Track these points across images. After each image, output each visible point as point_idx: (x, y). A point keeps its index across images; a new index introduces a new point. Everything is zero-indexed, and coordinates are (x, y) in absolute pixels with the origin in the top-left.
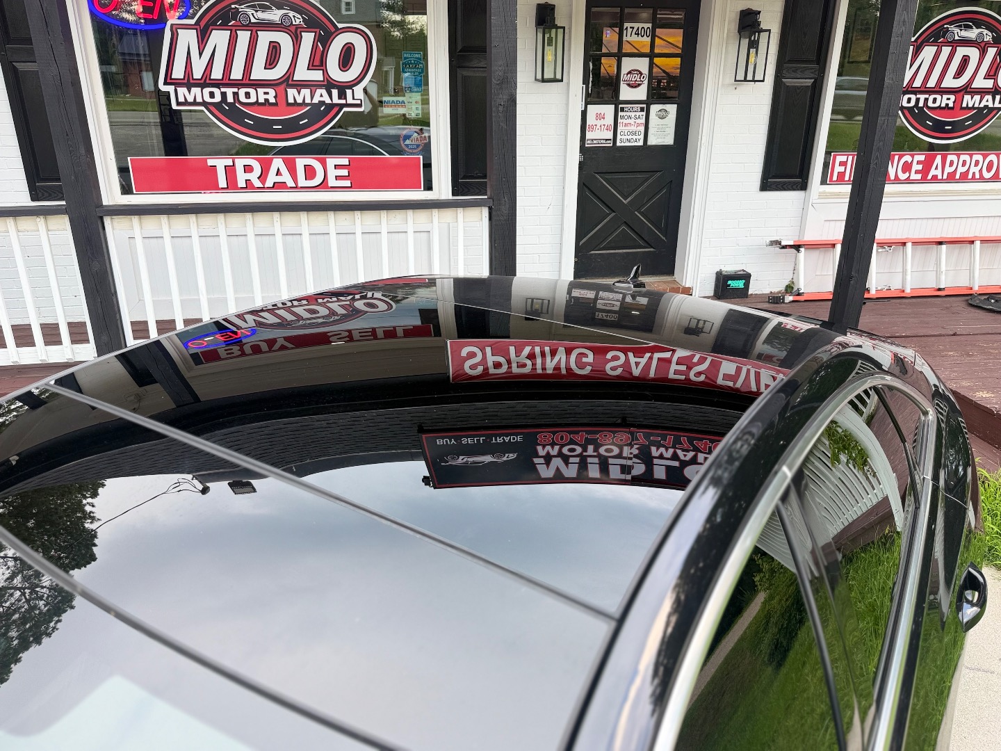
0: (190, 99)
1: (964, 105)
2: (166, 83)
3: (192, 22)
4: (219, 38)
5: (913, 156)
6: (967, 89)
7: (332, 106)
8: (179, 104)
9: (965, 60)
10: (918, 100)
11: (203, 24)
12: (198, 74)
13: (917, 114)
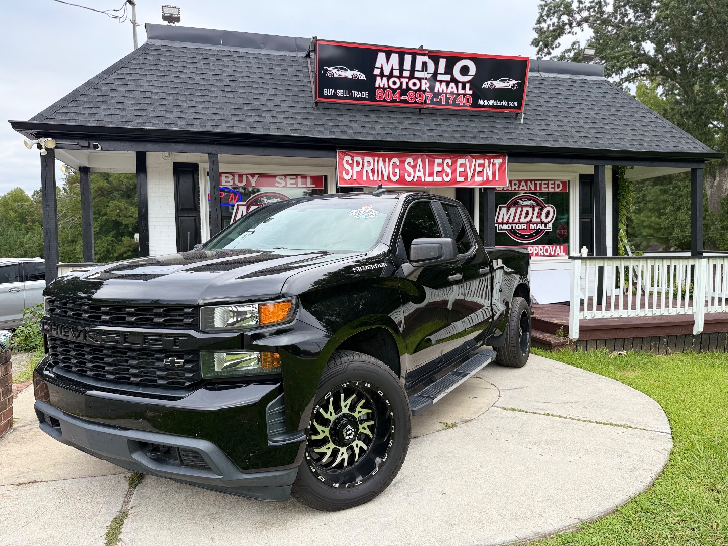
11: (248, 204)
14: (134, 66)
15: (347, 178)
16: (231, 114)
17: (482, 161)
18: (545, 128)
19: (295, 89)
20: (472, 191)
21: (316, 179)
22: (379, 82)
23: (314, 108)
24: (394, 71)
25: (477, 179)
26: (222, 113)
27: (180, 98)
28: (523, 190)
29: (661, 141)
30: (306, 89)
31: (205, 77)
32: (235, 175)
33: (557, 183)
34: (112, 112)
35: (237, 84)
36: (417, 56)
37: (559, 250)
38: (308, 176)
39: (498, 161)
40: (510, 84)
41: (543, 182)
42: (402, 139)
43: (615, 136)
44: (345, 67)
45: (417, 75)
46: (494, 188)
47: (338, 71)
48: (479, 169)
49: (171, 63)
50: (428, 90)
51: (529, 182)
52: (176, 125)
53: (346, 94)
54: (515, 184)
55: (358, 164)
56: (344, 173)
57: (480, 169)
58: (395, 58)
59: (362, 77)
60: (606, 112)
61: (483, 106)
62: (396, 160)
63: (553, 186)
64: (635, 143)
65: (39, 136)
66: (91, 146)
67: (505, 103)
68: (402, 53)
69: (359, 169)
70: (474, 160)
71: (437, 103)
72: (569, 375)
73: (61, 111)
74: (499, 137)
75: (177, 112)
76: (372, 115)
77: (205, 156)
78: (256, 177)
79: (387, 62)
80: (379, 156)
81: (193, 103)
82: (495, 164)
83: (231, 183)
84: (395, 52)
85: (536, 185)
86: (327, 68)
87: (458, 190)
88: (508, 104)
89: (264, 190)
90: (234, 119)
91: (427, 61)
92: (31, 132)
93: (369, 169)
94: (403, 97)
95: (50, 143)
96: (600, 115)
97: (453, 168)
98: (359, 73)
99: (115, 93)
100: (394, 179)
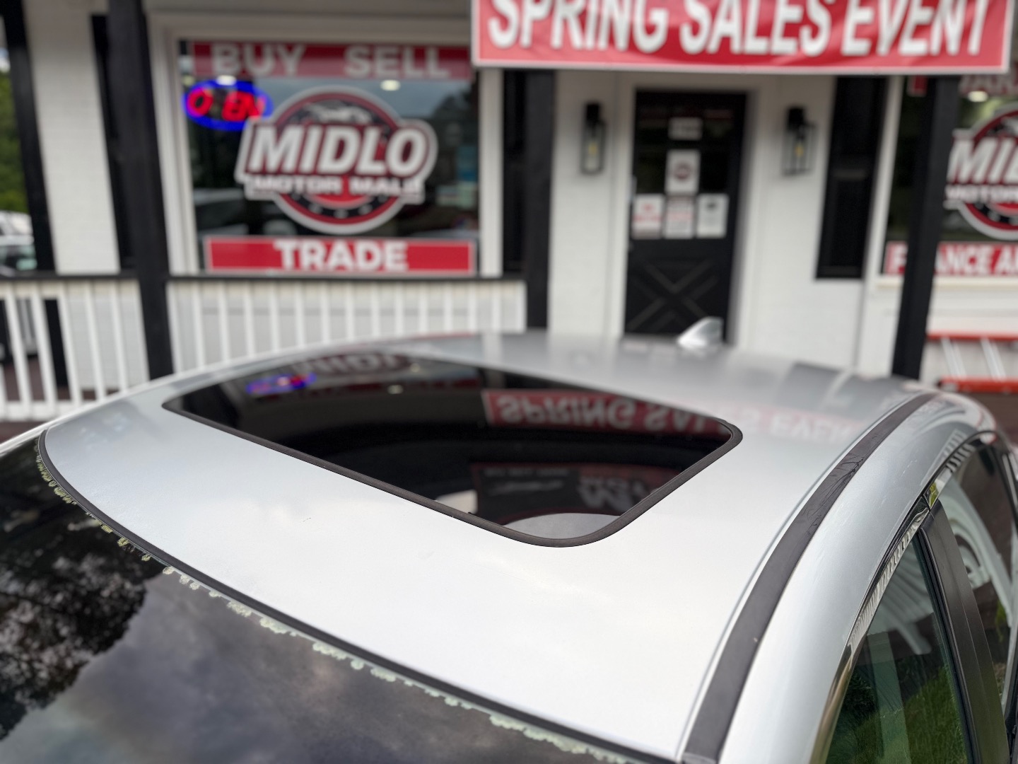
0: (264, 188)
2: (243, 173)
11: (280, 122)
15: (503, 39)
20: (881, 85)
25: (907, 46)
57: (924, 15)
69: (541, 10)
87: (843, 84)
93: (571, 11)
97: (837, 6)
100: (649, 43)
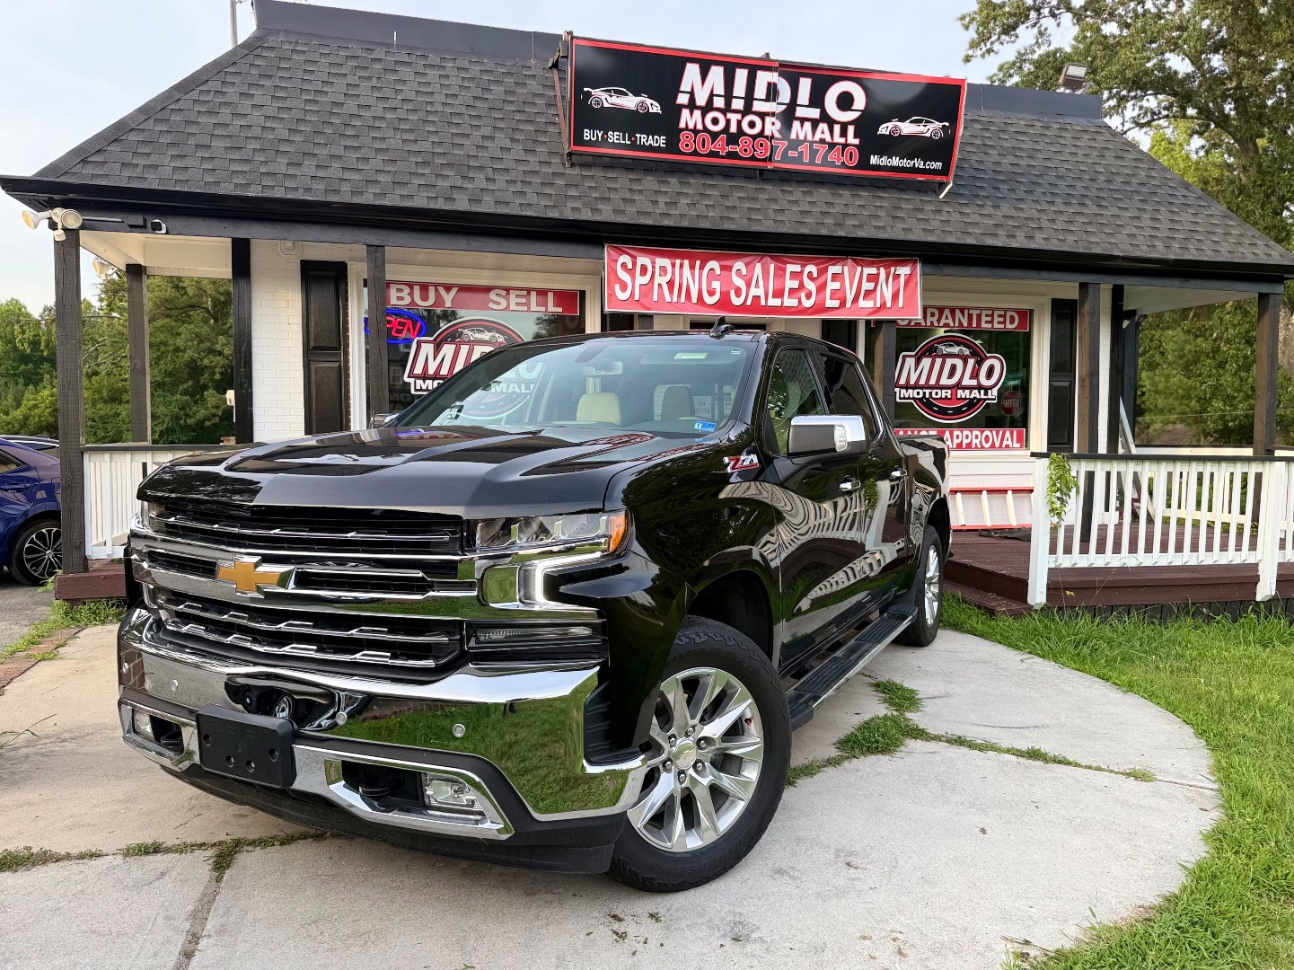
0: (424, 387)
1: (959, 397)
2: (409, 377)
3: (432, 339)
4: (448, 349)
5: (928, 431)
6: (958, 386)
7: (521, 394)
8: (416, 390)
9: (953, 368)
10: (924, 393)
11: (438, 340)
12: (431, 371)
13: (927, 403)
14: (230, 79)
15: (622, 296)
16: (410, 173)
17: (873, 271)
18: (990, 211)
19: (531, 128)
20: (852, 324)
21: (563, 297)
22: (688, 119)
23: (564, 164)
24: (715, 98)
25: (863, 303)
26: (394, 169)
27: (316, 141)
28: (946, 325)
29: (1206, 242)
30: (551, 129)
31: (363, 101)
32: (415, 286)
33: (1009, 314)
34: (188, 162)
35: (422, 115)
36: (760, 73)
37: (1010, 439)
38: (550, 290)
39: (904, 271)
40: (930, 129)
41: (984, 313)
42: (727, 226)
43: (1121, 229)
44: (624, 90)
45: (757, 106)
46: (894, 322)
47: (611, 96)
48: (867, 286)
49: (300, 74)
50: (777, 135)
51: (958, 312)
52: (308, 190)
53: (624, 139)
54: (933, 315)
55: (644, 270)
56: (617, 287)
57: (870, 286)
58: (717, 73)
59: (655, 108)
60: (1105, 185)
61: (877, 168)
62: (713, 264)
63: (1002, 319)
64: (1157, 243)
65: (51, 205)
66: (149, 226)
67: (919, 164)
68: (730, 66)
69: (646, 279)
70: (859, 269)
71: (793, 160)
72: (1030, 673)
73: (92, 159)
74: (905, 226)
75: (309, 167)
76: (673, 180)
77: (361, 250)
78: (455, 290)
79: (703, 83)
80: (682, 257)
81: (340, 151)
82: (897, 277)
83: (407, 300)
84: (718, 63)
85: (970, 316)
86: (590, 90)
87: (827, 324)
88: (924, 165)
89: (465, 314)
90: (416, 181)
91: (776, 82)
92: (36, 198)
93: (664, 280)
94: (731, 148)
95: (72, 219)
96: (1095, 191)
97: (820, 281)
98: (649, 101)
99: (195, 127)
100: (710, 300)
